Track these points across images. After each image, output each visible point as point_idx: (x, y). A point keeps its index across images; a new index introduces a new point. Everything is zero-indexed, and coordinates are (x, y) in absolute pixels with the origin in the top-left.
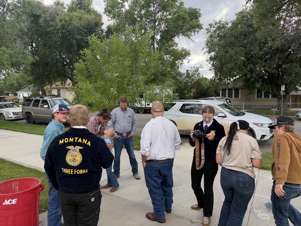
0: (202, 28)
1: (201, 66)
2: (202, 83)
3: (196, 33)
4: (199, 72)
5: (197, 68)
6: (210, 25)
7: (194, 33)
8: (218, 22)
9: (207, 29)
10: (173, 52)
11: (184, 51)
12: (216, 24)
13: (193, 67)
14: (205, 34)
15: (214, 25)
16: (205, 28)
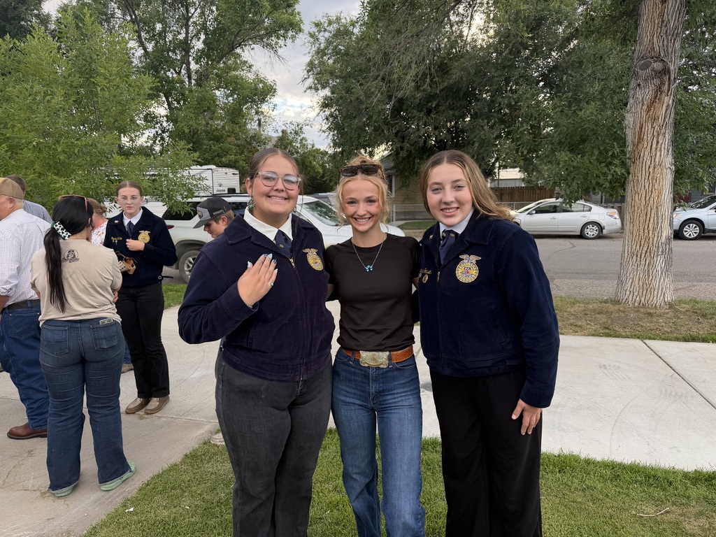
0: (300, 30)
1: (307, 122)
2: (311, 162)
3: (289, 41)
4: (303, 136)
5: (298, 125)
6: (317, 25)
7: (285, 40)
8: (335, 18)
9: (312, 35)
10: (236, 83)
11: (261, 81)
12: (330, 23)
13: (288, 122)
14: (307, 45)
15: (326, 25)
16: (306, 32)
